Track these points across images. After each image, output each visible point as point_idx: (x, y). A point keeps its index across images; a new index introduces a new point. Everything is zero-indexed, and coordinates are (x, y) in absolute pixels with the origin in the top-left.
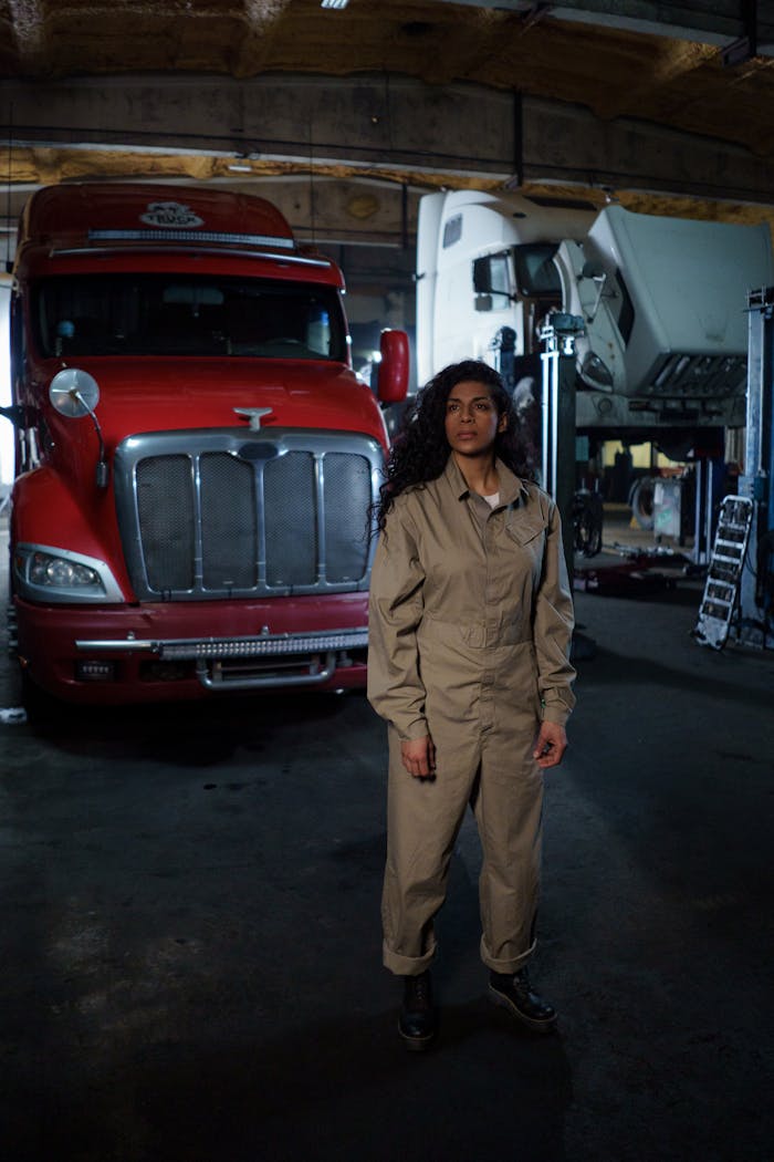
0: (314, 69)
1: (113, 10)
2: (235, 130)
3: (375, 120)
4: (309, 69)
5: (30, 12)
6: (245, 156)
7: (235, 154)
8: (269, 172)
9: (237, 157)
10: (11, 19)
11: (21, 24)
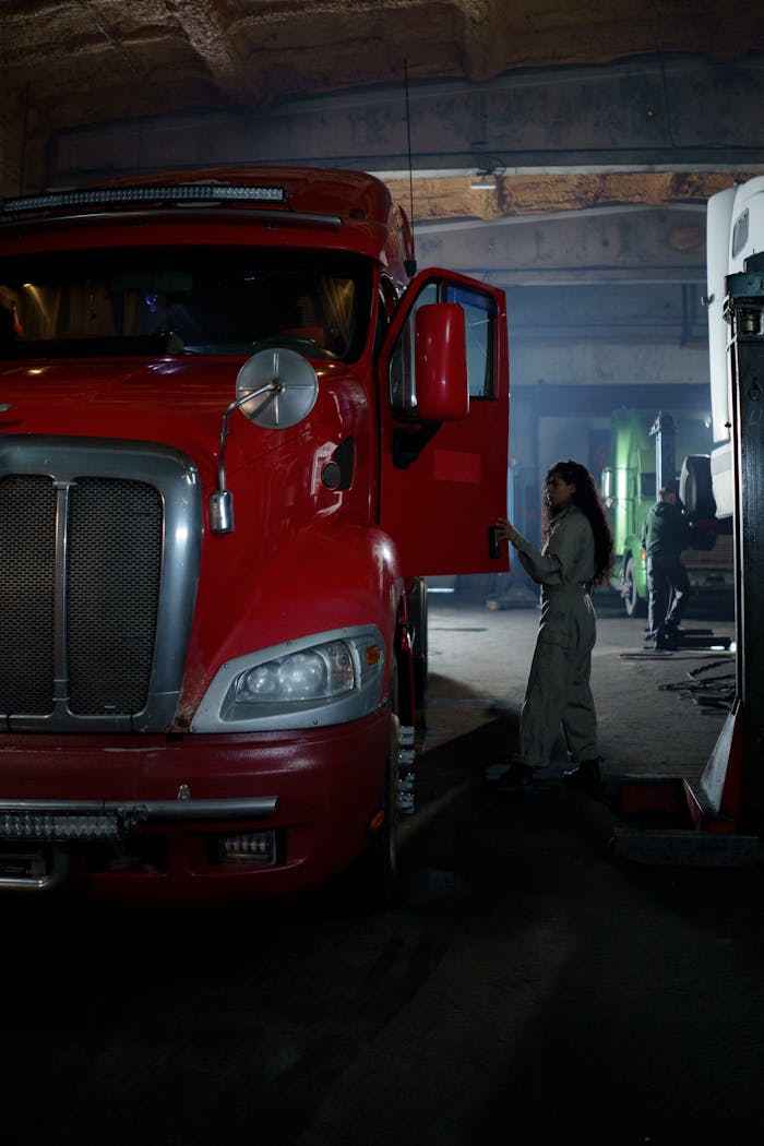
0: (568, 61)
1: (299, 13)
2: (473, 144)
3: (650, 114)
4: (563, 62)
5: (200, 24)
6: (489, 172)
7: (477, 170)
8: (568, 206)
9: (478, 174)
10: (187, 37)
11: (199, 41)
